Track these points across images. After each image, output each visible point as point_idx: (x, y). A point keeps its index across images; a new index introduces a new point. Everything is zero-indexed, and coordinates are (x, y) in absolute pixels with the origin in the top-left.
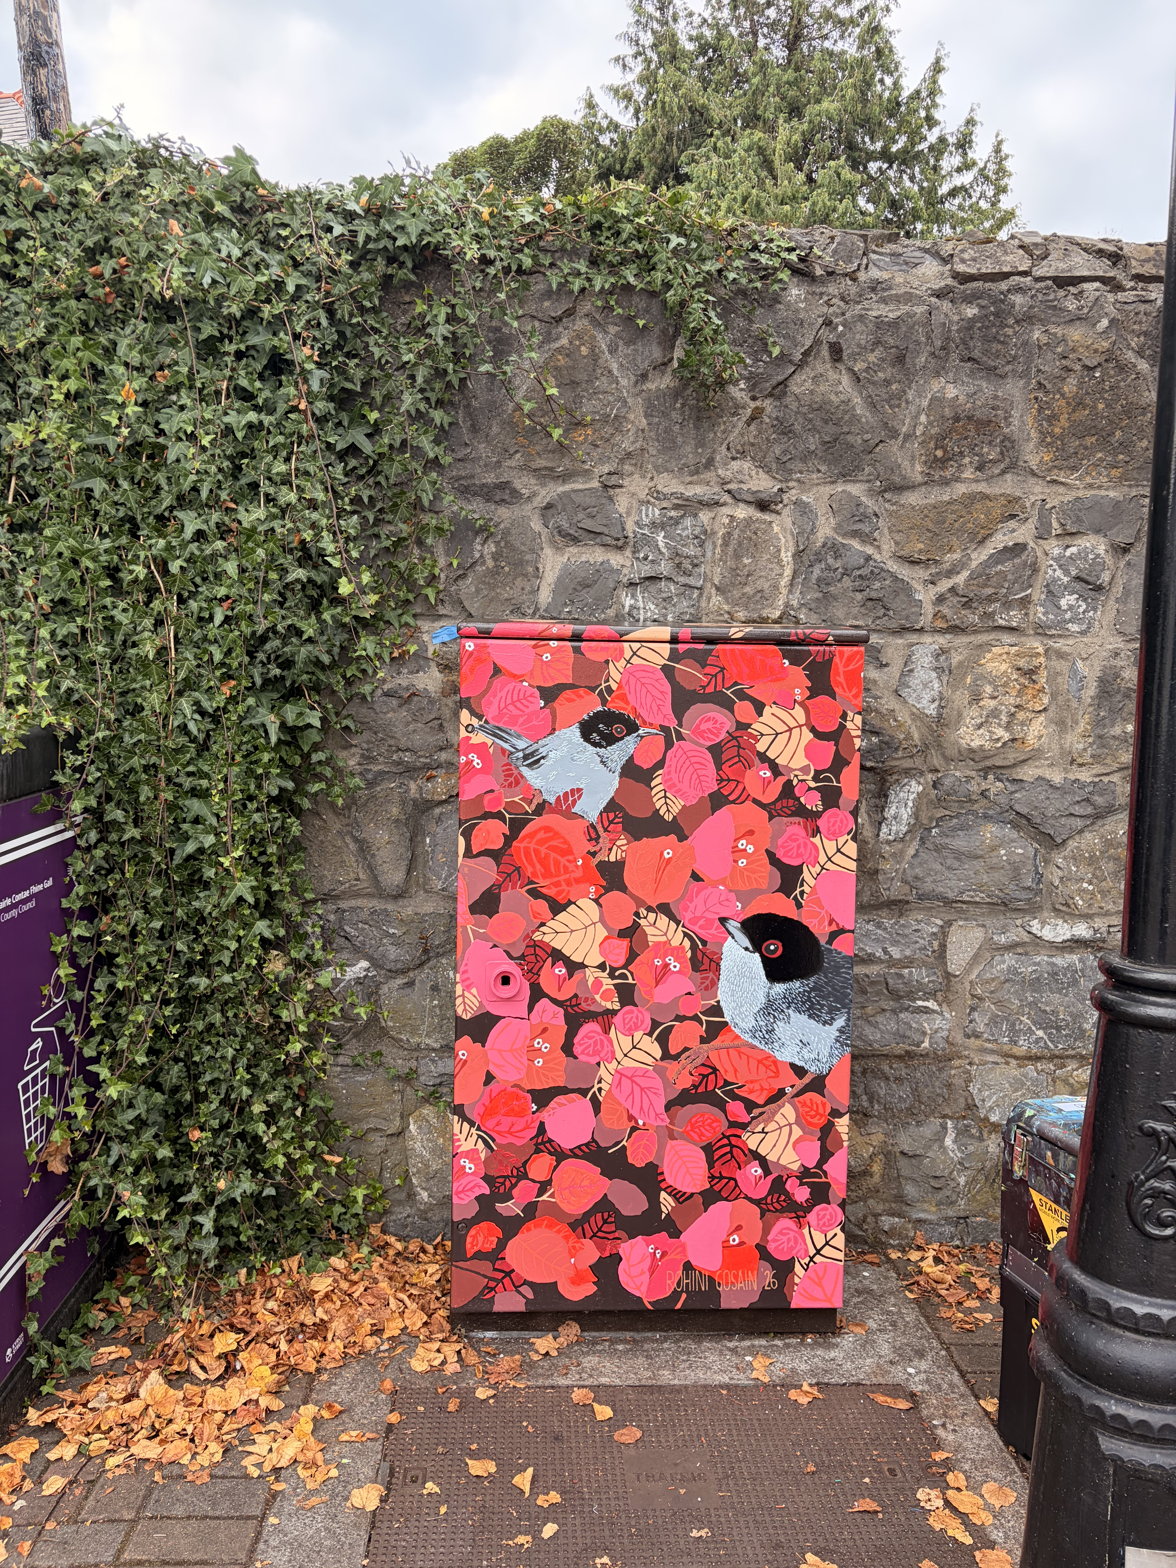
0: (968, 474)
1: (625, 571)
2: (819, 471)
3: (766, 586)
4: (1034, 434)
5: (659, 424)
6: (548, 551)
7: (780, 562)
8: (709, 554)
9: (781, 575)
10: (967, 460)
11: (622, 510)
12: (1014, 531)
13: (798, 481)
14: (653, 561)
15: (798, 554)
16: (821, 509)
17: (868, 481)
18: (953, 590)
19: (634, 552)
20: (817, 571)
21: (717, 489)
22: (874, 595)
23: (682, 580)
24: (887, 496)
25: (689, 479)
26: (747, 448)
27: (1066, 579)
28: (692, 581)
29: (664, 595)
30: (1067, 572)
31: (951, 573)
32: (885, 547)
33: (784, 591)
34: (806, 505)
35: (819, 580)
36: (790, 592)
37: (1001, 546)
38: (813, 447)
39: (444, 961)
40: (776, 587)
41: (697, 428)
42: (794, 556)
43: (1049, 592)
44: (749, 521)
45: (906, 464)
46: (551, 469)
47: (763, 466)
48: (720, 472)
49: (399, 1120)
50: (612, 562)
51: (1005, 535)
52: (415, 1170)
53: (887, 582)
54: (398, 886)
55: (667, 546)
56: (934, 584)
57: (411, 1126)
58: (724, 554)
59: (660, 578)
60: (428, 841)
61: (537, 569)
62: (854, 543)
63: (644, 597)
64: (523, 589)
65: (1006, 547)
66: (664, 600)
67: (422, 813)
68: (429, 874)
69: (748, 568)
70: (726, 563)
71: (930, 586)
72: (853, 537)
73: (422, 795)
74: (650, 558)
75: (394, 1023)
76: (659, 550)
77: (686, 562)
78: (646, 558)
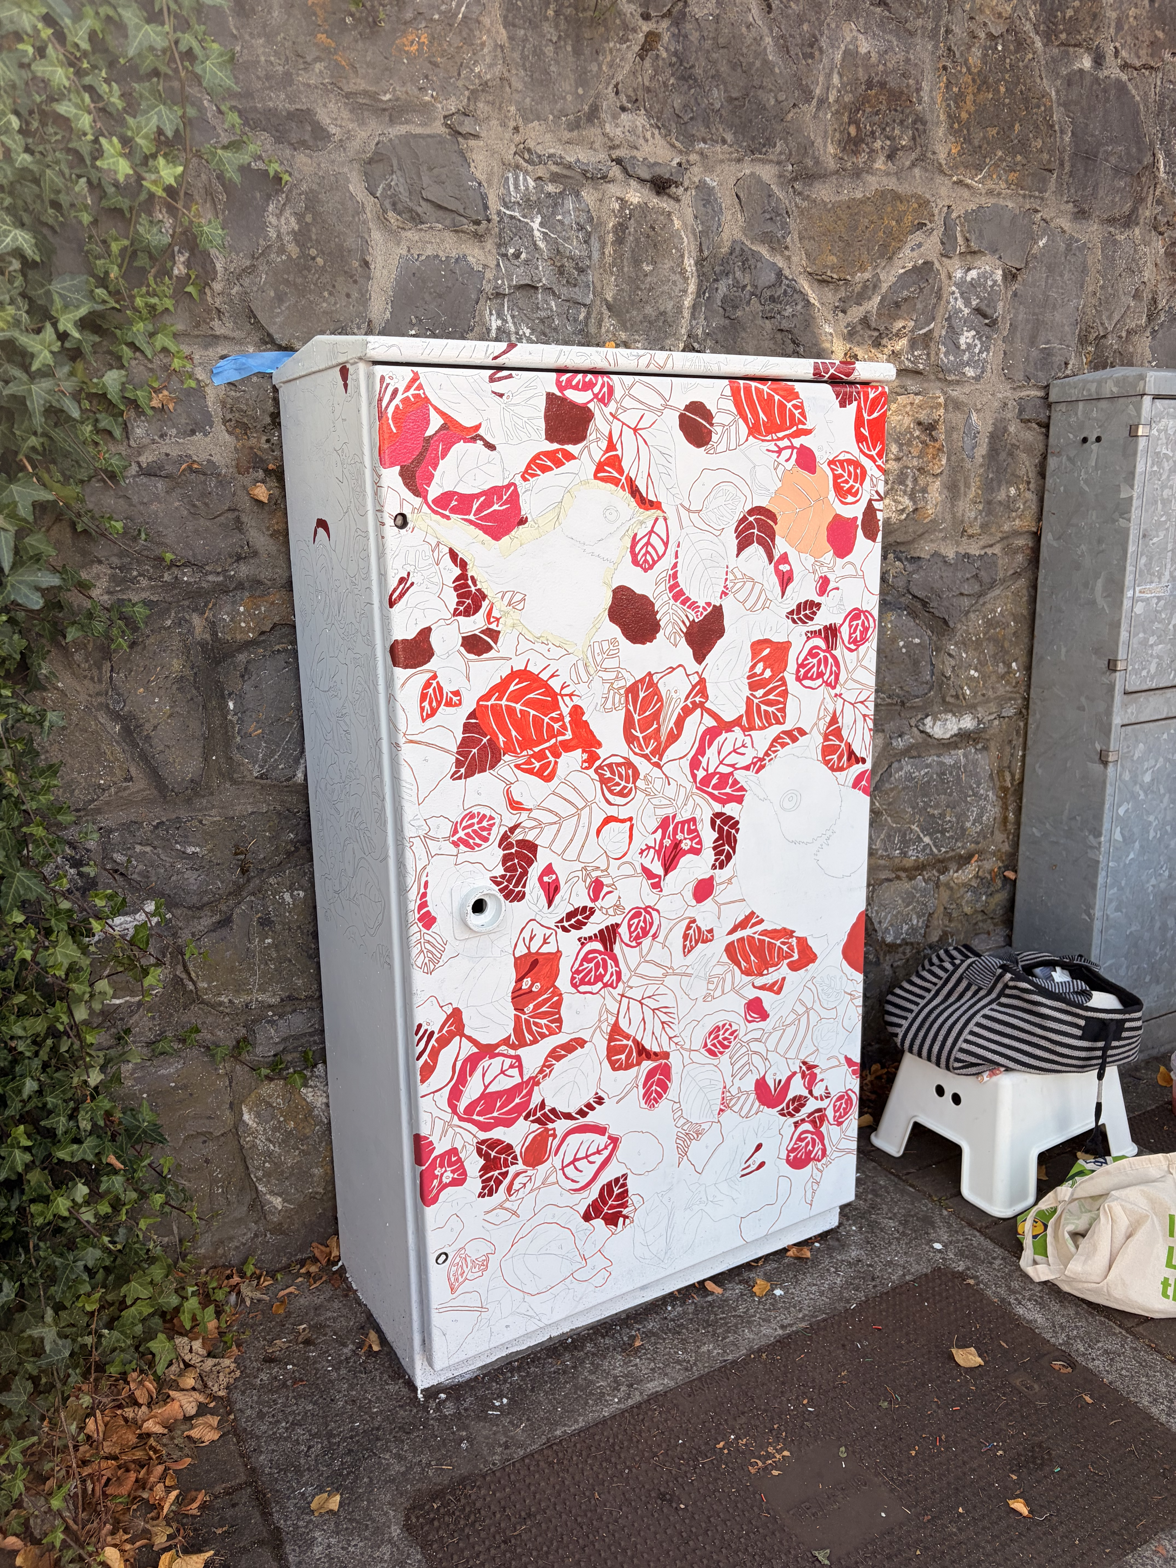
0: (880, 164)
1: (489, 275)
2: (724, 141)
3: (670, 305)
4: (942, 117)
5: (525, 40)
6: (377, 236)
7: (683, 272)
8: (596, 255)
9: (685, 291)
10: (878, 144)
11: (481, 176)
12: (920, 245)
13: (701, 153)
14: (527, 262)
15: (700, 262)
16: (726, 199)
17: (779, 163)
18: (865, 321)
19: (499, 246)
20: (722, 288)
21: (603, 156)
22: (785, 325)
23: (565, 291)
24: (798, 186)
25: (567, 135)
26: (640, 93)
27: (966, 311)
28: (577, 293)
29: (543, 314)
30: (967, 303)
31: (861, 297)
32: (795, 259)
33: (686, 314)
34: (711, 190)
35: (724, 299)
36: (693, 316)
37: (910, 266)
38: (718, 106)
39: (272, 880)
40: (679, 309)
41: (577, 52)
42: (696, 264)
43: (951, 327)
44: (643, 208)
45: (819, 141)
46: (374, 96)
47: (660, 125)
48: (608, 128)
49: (228, 1112)
50: (470, 258)
51: (913, 250)
52: (260, 1173)
53: (799, 307)
54: (192, 781)
55: (545, 239)
56: (844, 312)
57: (246, 1117)
58: (619, 255)
59: (536, 288)
60: (231, 705)
61: (366, 264)
62: (764, 251)
63: (513, 317)
64: (348, 296)
65: (914, 267)
66: (542, 321)
67: (218, 663)
68: (237, 756)
69: (649, 279)
70: (621, 269)
71: (841, 315)
72: (763, 242)
73: (214, 634)
74: (523, 256)
75: (209, 983)
76: (535, 244)
77: (569, 265)
78: (517, 256)
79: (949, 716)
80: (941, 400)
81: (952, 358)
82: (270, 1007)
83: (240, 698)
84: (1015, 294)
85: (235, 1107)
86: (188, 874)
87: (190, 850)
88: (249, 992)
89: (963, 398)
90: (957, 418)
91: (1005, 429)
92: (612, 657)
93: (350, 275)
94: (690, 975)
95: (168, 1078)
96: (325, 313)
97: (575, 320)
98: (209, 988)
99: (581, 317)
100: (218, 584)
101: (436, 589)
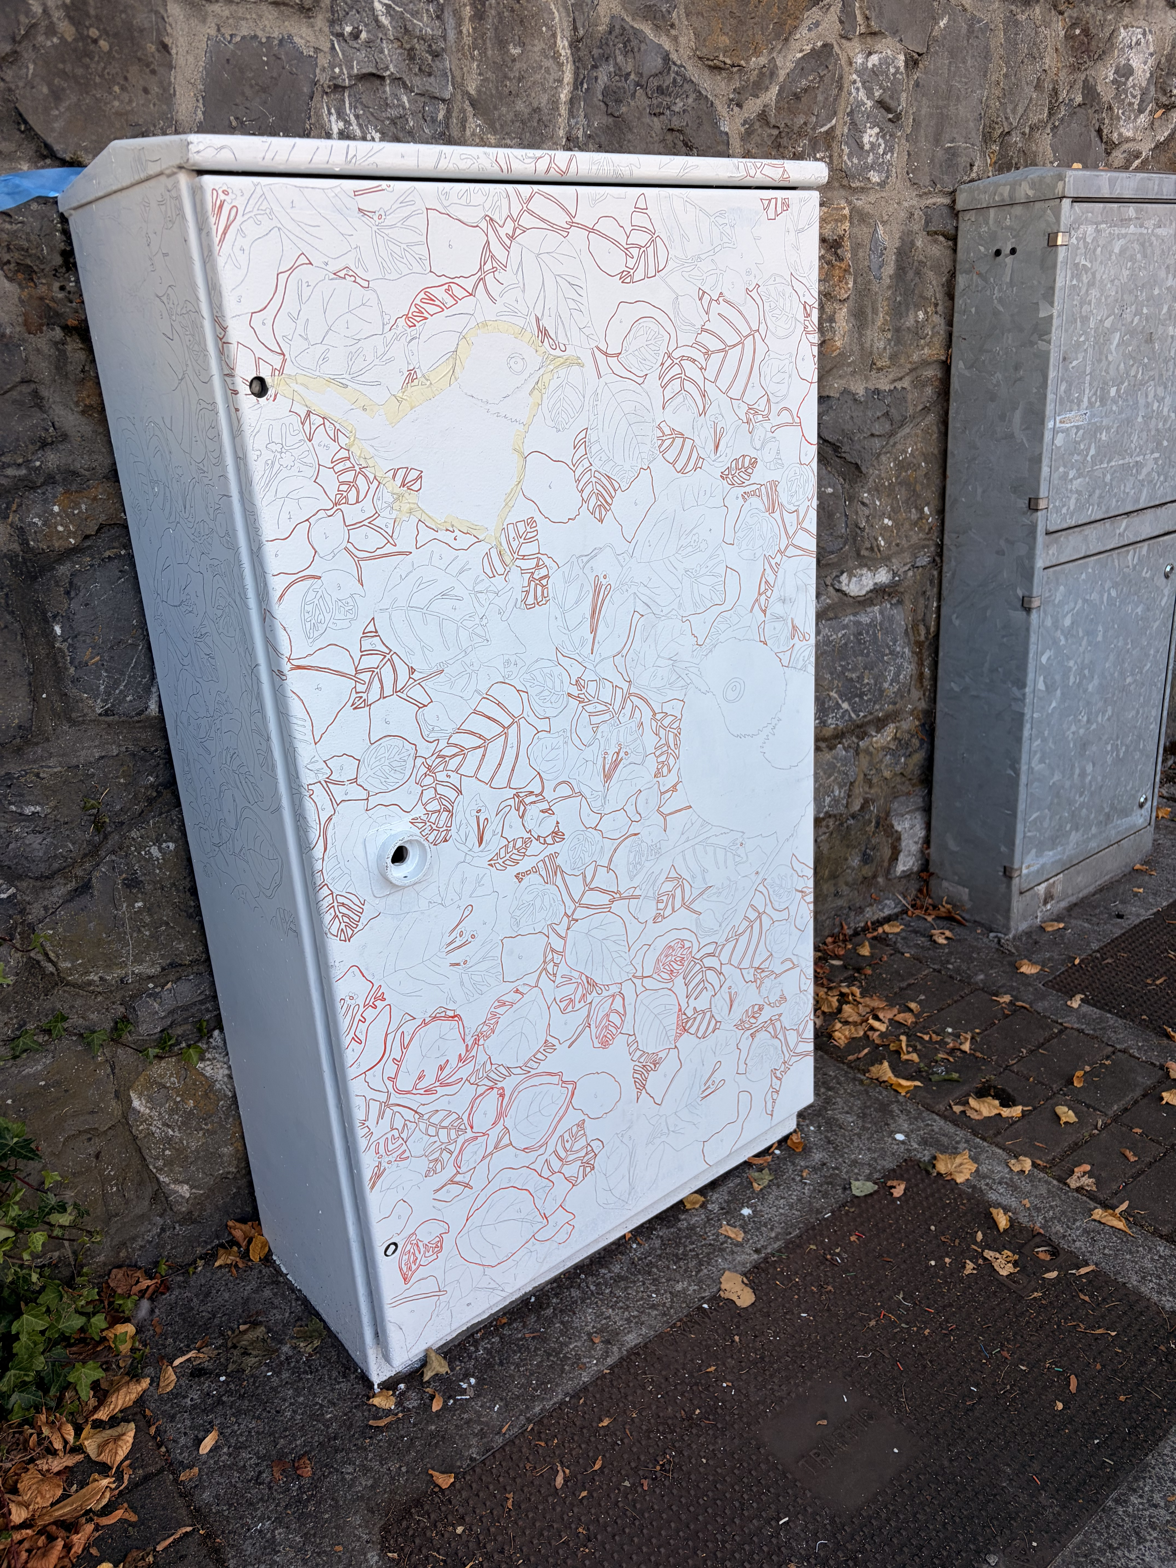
1: (323, 61)
3: (544, 100)
6: (175, 11)
7: (556, 56)
8: (451, 35)
9: (560, 81)
12: (817, 24)
14: (368, 43)
15: (575, 44)
18: (763, 116)
19: (332, 23)
20: (603, 76)
22: (676, 123)
23: (418, 82)
27: (869, 103)
28: (433, 85)
29: (393, 112)
30: (870, 94)
31: (758, 87)
32: (683, 40)
33: (563, 110)
35: (606, 92)
36: (571, 114)
37: (808, 48)
39: (134, 834)
40: (554, 103)
42: (571, 46)
43: (853, 123)
49: (113, 1103)
50: (296, 39)
51: (810, 30)
52: (160, 1163)
53: (690, 100)
54: (20, 727)
55: (388, 12)
56: (740, 105)
57: (136, 1103)
58: (479, 35)
59: (382, 78)
60: (58, 630)
61: (165, 48)
62: (647, 29)
63: (357, 117)
64: (146, 91)
65: (813, 49)
66: (393, 122)
67: (34, 578)
68: (73, 692)
69: (518, 65)
70: (483, 53)
71: (736, 109)
72: (645, 18)
73: (24, 543)
74: (364, 35)
75: (73, 962)
76: (377, 20)
77: (421, 48)
78: (356, 35)
79: (865, 571)
80: (846, 212)
81: (855, 161)
82: (150, 978)
83: (67, 620)
84: (917, 84)
85: (122, 1097)
86: (30, 840)
87: (29, 810)
88: (122, 965)
89: (868, 208)
90: (863, 232)
91: (912, 243)
92: (528, 541)
93: (145, 63)
94: (637, 897)
95: (36, 1076)
96: (118, 114)
97: (434, 120)
98: (74, 968)
99: (440, 116)
100: (21, 479)
101: (311, 472)
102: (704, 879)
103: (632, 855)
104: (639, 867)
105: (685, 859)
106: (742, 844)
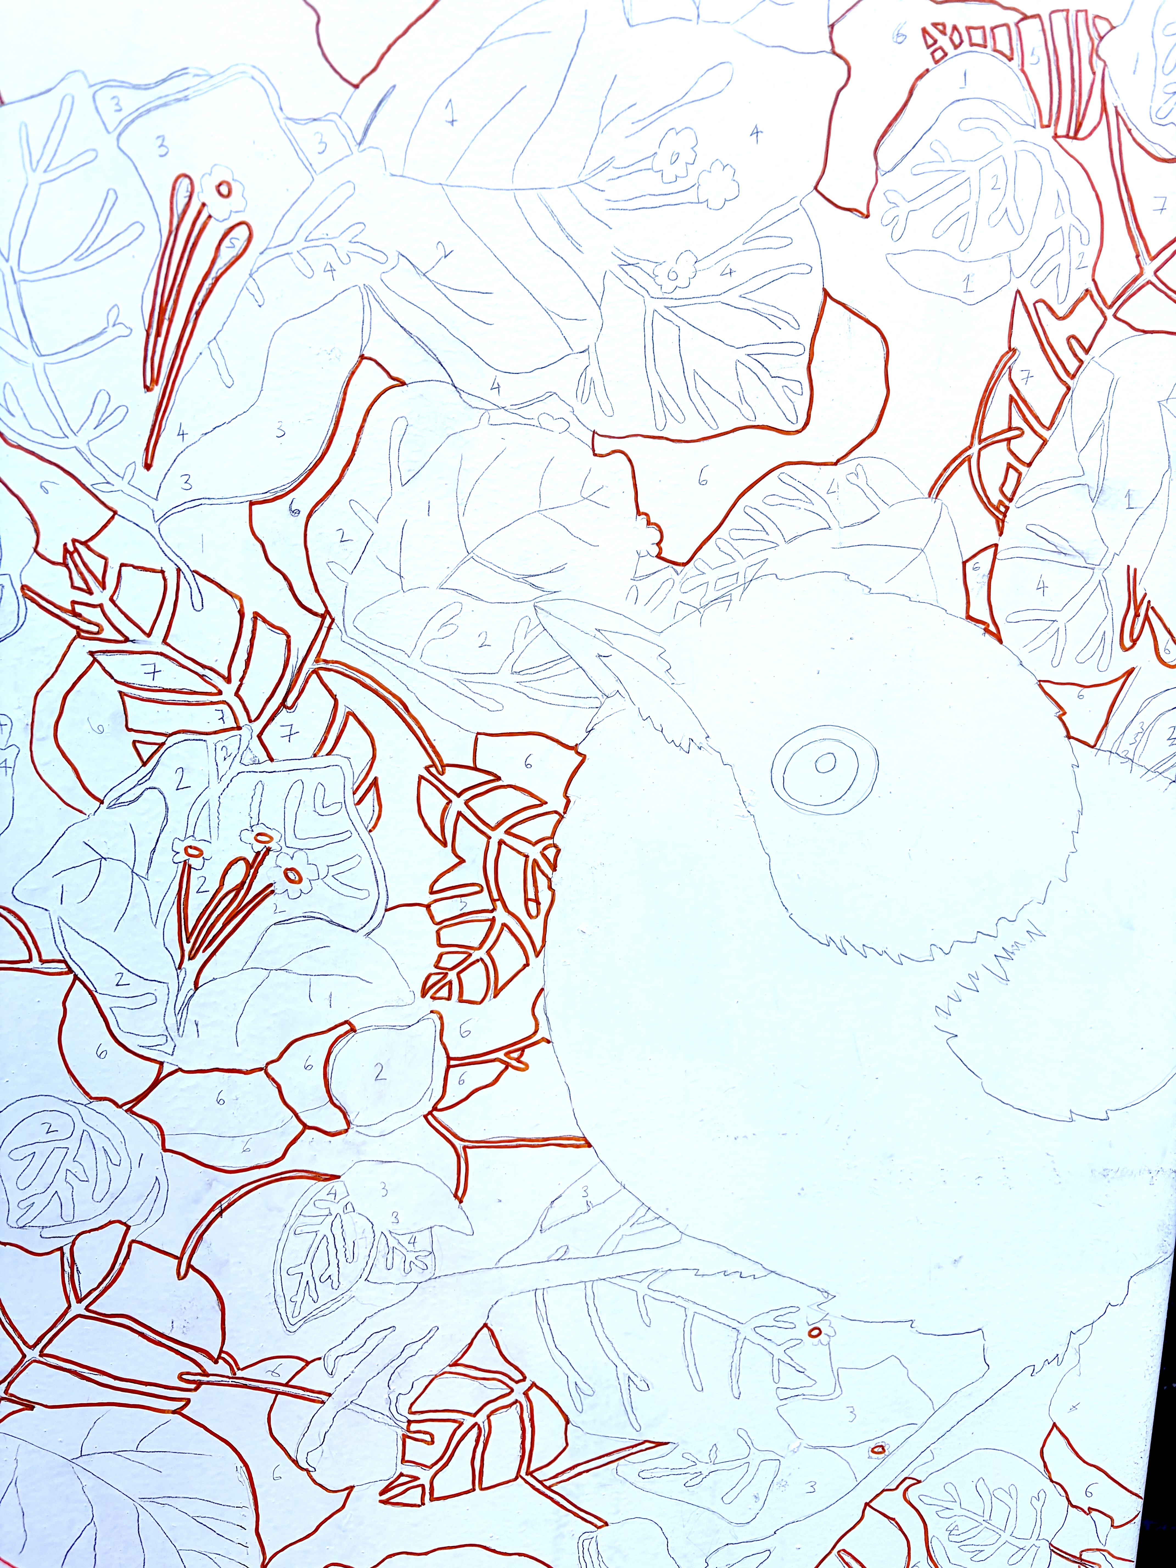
94: (318, 1397)
102: (629, 1409)
103: (297, 1248)
104: (325, 1292)
105: (543, 1318)
106: (815, 1332)
